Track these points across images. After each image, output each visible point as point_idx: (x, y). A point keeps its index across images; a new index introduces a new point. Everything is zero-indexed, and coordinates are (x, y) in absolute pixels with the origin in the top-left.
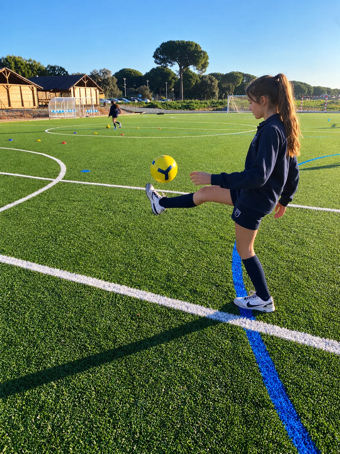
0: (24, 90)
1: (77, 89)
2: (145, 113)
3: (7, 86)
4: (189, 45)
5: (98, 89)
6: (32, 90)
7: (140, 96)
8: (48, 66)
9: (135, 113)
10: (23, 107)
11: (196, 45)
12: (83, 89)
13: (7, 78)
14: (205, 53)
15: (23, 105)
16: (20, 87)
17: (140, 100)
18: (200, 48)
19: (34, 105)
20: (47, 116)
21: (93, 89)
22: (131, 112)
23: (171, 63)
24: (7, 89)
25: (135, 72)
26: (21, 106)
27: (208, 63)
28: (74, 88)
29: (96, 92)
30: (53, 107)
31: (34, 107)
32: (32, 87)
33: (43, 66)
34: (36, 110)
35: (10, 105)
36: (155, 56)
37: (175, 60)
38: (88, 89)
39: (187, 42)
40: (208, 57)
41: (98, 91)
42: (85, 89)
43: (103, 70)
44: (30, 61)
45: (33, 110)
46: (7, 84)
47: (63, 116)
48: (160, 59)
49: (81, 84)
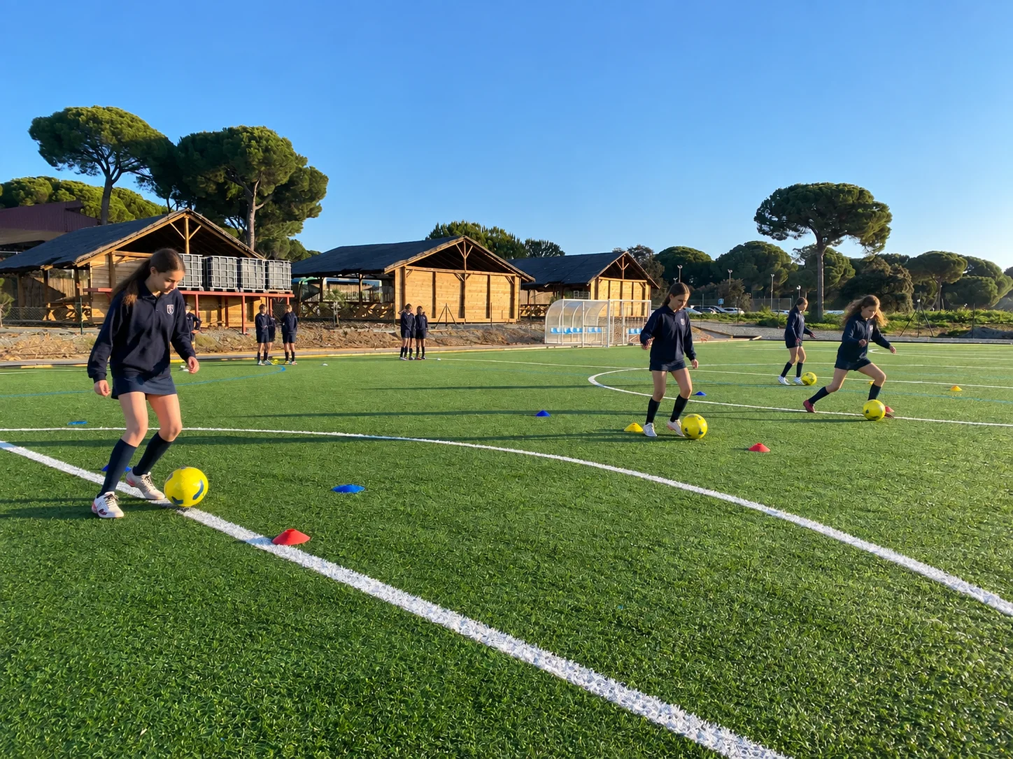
0: (494, 283)
1: (604, 283)
2: (759, 339)
3: (463, 275)
4: (842, 191)
5: (649, 283)
6: (510, 282)
7: (721, 301)
8: (527, 242)
9: (735, 337)
10: (489, 320)
11: (862, 192)
12: (615, 283)
13: (465, 258)
14: (883, 208)
15: (488, 316)
16: (489, 276)
17: (722, 310)
18: (871, 197)
19: (512, 316)
20: (539, 340)
21: (637, 284)
22: (728, 336)
23: (796, 230)
24: (461, 280)
25: (697, 255)
26: (485, 315)
27: (889, 229)
28: (597, 280)
29: (644, 290)
30: (556, 320)
31: (511, 320)
32: (513, 278)
33: (518, 240)
34: (516, 327)
35: (462, 315)
36: (760, 218)
37: (806, 224)
38: (627, 284)
39: (838, 186)
40: (889, 216)
41: (647, 288)
42: (622, 282)
43: (636, 249)
44: (492, 231)
45: (509, 326)
46: (463, 271)
47: (574, 341)
48: (772, 223)
49: (613, 273)
